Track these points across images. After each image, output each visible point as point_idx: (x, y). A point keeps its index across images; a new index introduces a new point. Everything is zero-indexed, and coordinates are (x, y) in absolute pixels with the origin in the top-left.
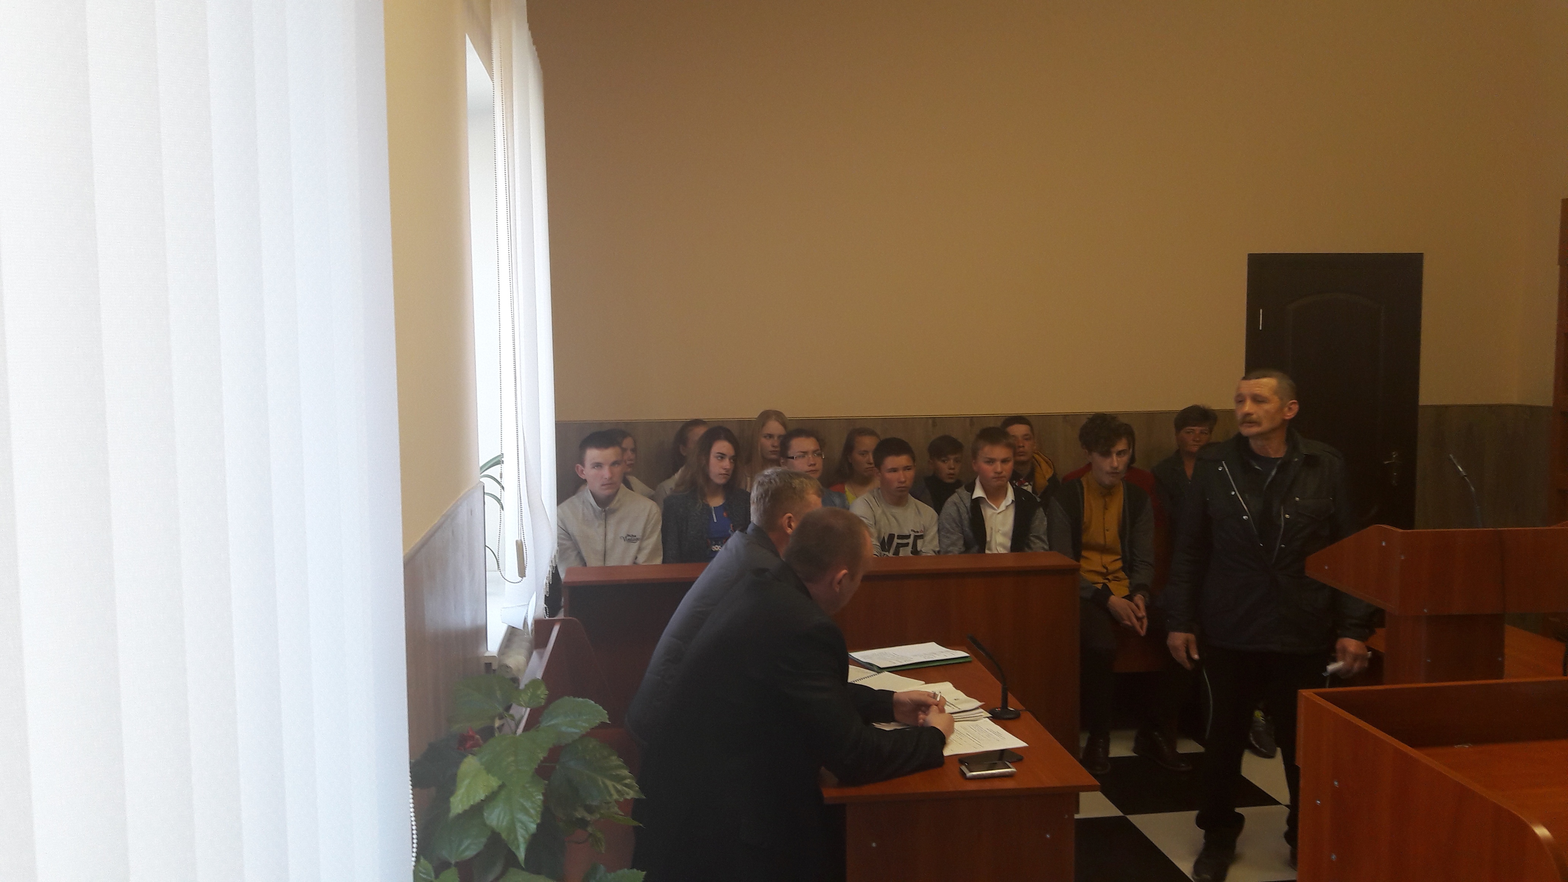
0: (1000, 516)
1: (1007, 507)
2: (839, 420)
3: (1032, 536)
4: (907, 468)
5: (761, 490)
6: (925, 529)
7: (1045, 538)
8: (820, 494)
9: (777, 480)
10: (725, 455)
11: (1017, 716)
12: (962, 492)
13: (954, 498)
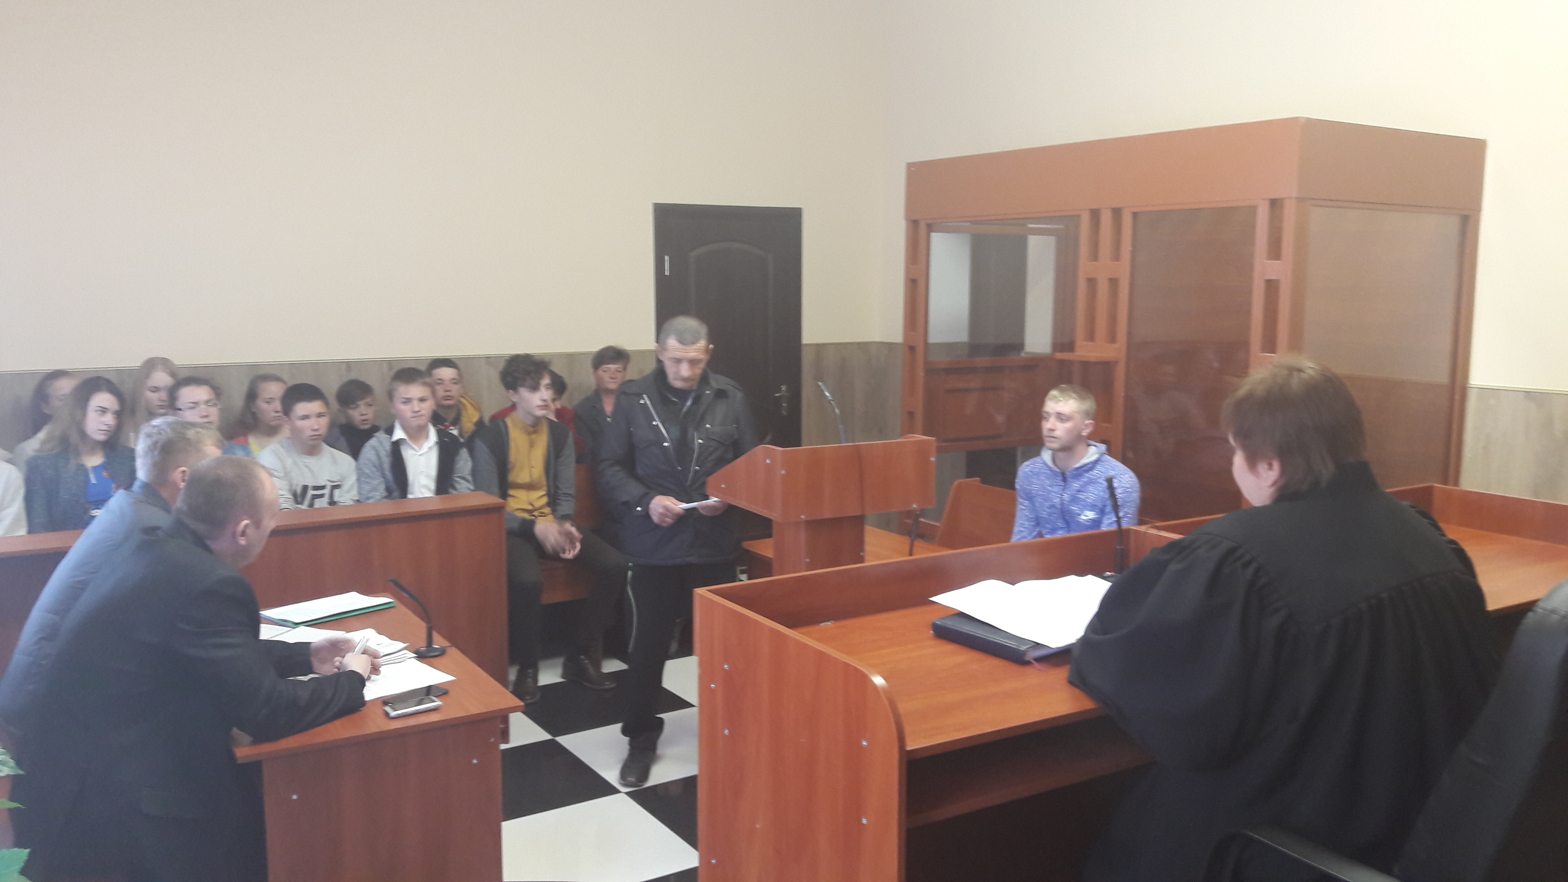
0: (422, 458)
1: (430, 448)
2: (239, 366)
3: (456, 477)
4: (320, 415)
5: (149, 442)
6: (343, 478)
7: (470, 478)
8: (220, 445)
9: (168, 430)
10: (105, 408)
11: (442, 652)
12: (381, 435)
13: (373, 442)
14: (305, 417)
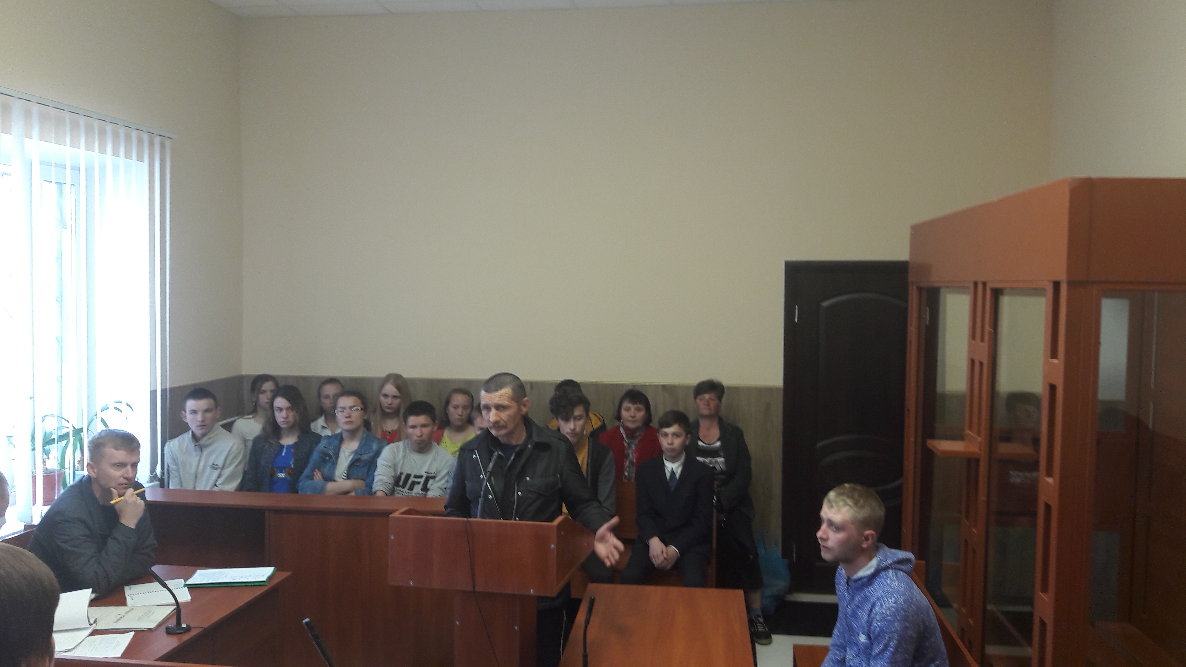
10: (284, 407)
14: (414, 427)
